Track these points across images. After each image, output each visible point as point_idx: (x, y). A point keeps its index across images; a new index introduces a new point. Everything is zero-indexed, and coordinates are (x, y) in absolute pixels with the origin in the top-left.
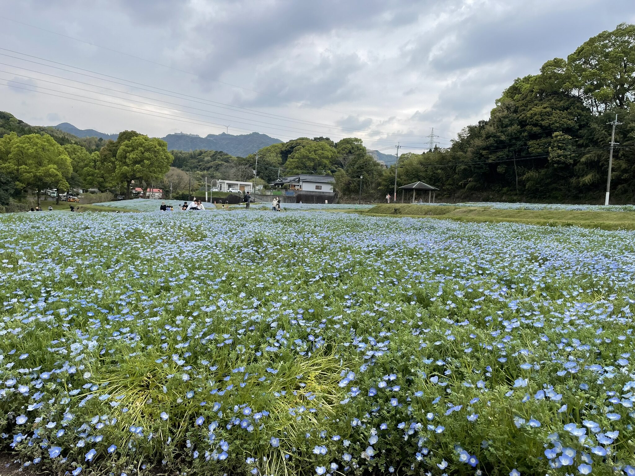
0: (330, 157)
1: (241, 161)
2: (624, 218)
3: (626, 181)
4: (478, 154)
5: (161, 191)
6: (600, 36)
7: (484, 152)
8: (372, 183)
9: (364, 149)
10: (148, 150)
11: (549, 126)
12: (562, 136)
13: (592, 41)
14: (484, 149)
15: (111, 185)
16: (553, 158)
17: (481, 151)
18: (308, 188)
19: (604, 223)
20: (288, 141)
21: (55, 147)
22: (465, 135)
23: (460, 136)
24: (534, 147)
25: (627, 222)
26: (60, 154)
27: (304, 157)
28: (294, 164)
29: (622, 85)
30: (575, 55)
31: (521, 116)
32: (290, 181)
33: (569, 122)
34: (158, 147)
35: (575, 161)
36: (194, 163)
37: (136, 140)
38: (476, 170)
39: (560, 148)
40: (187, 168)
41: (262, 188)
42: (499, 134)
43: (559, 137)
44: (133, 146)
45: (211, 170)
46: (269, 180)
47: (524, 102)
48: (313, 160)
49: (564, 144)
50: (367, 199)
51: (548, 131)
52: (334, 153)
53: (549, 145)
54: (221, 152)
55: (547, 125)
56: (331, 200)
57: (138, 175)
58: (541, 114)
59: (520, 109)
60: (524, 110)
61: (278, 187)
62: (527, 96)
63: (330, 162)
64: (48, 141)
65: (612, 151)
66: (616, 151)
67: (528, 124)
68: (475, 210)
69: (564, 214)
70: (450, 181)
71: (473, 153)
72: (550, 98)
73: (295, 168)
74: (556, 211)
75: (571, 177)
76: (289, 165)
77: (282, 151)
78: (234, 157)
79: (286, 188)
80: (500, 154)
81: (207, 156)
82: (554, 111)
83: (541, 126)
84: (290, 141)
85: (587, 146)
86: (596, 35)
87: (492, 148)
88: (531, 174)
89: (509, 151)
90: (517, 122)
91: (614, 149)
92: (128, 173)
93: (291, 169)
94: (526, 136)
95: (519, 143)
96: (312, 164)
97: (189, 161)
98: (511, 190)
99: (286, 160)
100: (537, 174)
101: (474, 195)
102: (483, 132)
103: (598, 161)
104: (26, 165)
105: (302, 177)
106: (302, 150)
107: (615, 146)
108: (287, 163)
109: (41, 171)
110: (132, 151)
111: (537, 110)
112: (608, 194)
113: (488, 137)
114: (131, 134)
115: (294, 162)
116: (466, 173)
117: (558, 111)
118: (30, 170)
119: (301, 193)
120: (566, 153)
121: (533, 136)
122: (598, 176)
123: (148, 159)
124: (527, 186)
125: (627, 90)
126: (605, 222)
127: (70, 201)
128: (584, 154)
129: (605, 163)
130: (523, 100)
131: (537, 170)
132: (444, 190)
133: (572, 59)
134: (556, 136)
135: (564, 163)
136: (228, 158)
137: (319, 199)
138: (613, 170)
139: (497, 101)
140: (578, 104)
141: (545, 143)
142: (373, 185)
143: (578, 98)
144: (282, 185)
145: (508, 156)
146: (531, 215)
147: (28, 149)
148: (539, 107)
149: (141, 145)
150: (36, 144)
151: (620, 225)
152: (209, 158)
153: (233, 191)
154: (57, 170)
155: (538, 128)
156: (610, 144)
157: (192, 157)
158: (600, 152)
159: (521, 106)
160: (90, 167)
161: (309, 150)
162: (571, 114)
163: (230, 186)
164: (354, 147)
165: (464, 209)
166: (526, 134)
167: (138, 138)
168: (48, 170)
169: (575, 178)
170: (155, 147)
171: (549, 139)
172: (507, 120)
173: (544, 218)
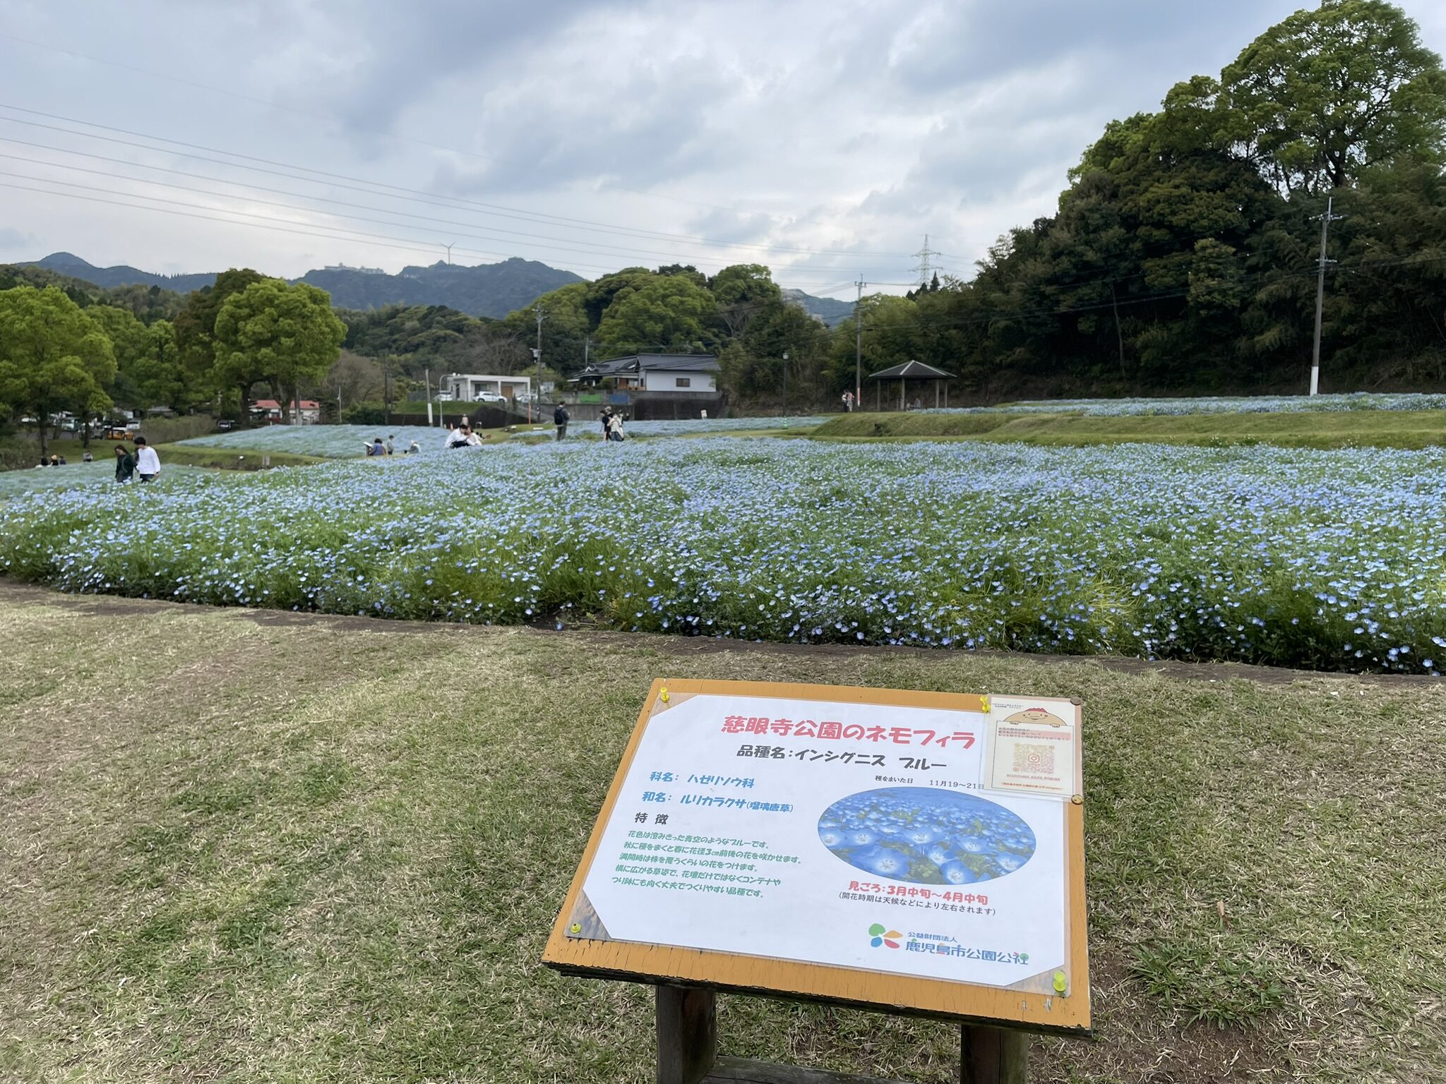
0: (699, 310)
1: (495, 330)
2: (1351, 423)
3: (1351, 340)
4: (1035, 292)
5: (317, 404)
6: (1289, 22)
7: (1049, 290)
8: (804, 367)
9: (775, 290)
10: (287, 313)
11: (1188, 225)
12: (1214, 247)
13: (1273, 33)
14: (1049, 281)
15: (201, 397)
16: (1198, 297)
17: (1042, 288)
18: (658, 384)
19: (1315, 436)
20: (600, 276)
21: (75, 314)
22: (1005, 253)
23: (993, 253)
24: (1157, 273)
25: (1358, 432)
26: (85, 329)
27: (639, 312)
28: (617, 330)
29: (1340, 130)
30: (1239, 67)
31: (1128, 207)
32: (617, 370)
33: (1230, 216)
34: (311, 306)
35: (1243, 300)
36: (381, 337)
37: (257, 290)
38: (1033, 330)
39: (1211, 274)
40: (366, 349)
41: (552, 388)
42: (1080, 248)
43: (1209, 251)
44: (250, 306)
45: (421, 350)
46: (567, 370)
47: (1132, 174)
48: (661, 319)
49: (1219, 264)
50: (794, 406)
51: (1185, 238)
52: (708, 299)
53: (1189, 268)
54: (442, 308)
55: (1183, 223)
56: (715, 409)
57: (267, 371)
58: (1168, 200)
59: (1124, 189)
60: (1132, 192)
61: (590, 384)
62: (1136, 161)
63: (701, 322)
64: (56, 301)
65: (1321, 278)
66: (1330, 277)
67: (1141, 224)
68: (1052, 420)
69: (1234, 421)
70: (976, 356)
71: (1025, 291)
72: (1188, 163)
73: (618, 339)
74: (1217, 415)
75: (1236, 336)
76: (606, 333)
77: (587, 301)
78: (474, 319)
79: (608, 387)
80: (1084, 291)
81: (410, 319)
82: (1195, 193)
83: (1171, 227)
84: (605, 276)
85: (1267, 268)
86: (1281, 20)
87: (1067, 280)
88: (1154, 333)
89: (1105, 285)
90: (1118, 219)
91: (1326, 273)
92: (245, 367)
93: (611, 342)
94: (1138, 250)
95: (1124, 264)
96: (659, 328)
97: (370, 332)
98: (1109, 371)
99: (598, 321)
100: (1165, 335)
101: (1030, 385)
102: (1045, 245)
103: (1295, 298)
104: (9, 359)
105: (645, 361)
106: (634, 296)
107: (1328, 266)
108: (602, 327)
109: (46, 372)
110: (250, 316)
111: (1160, 191)
112: (1315, 371)
113: (1057, 255)
114: (244, 276)
115: (618, 325)
116: (1012, 337)
117: (1204, 193)
118: (20, 372)
119: (645, 396)
120: (1225, 286)
121: (1154, 250)
122: (1291, 330)
123: (290, 335)
124: (1143, 359)
125: (1352, 140)
126: (1316, 433)
127: (113, 438)
128: (1262, 285)
129: (1308, 303)
130: (1129, 169)
131: (1164, 325)
132: (965, 377)
133: (1230, 75)
134: (1204, 248)
135: (1221, 306)
136: (460, 321)
137: (686, 407)
138: (1325, 318)
139: (1073, 173)
140: (1247, 175)
141: (1180, 265)
142: (808, 372)
143: (1248, 163)
144: (598, 379)
145: (1101, 295)
146: (1169, 425)
147: (12, 323)
148: (1165, 185)
149: (270, 301)
150: (29, 310)
151: (1345, 438)
152: (415, 324)
153: (488, 398)
154: (82, 368)
155: (1164, 231)
156: (1318, 263)
157: (375, 322)
158: (1296, 280)
159: (1127, 184)
160: (150, 357)
161: (649, 297)
162: (1230, 197)
163: (478, 386)
164: (752, 284)
165: (1029, 419)
166: (1137, 245)
167: (261, 285)
168: (62, 370)
169: (1245, 338)
170: (305, 306)
171: (1188, 256)
172: (1097, 216)
173: (1197, 430)
